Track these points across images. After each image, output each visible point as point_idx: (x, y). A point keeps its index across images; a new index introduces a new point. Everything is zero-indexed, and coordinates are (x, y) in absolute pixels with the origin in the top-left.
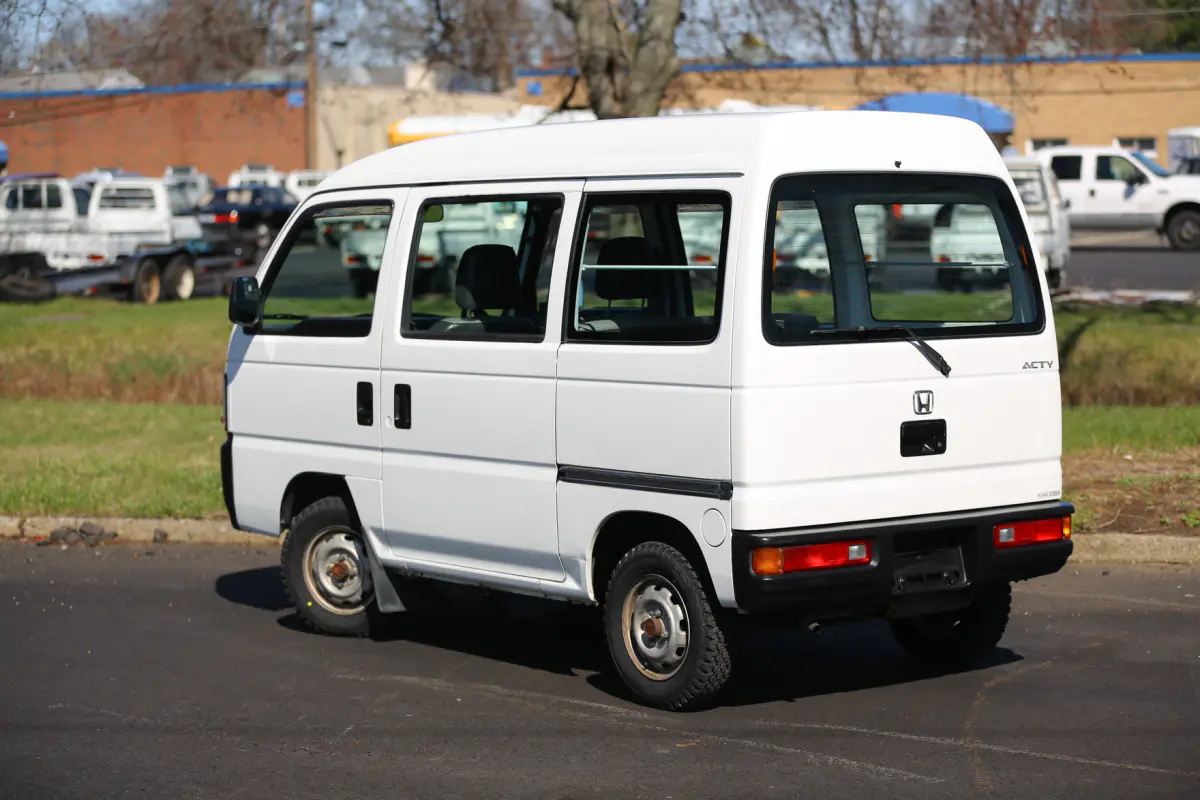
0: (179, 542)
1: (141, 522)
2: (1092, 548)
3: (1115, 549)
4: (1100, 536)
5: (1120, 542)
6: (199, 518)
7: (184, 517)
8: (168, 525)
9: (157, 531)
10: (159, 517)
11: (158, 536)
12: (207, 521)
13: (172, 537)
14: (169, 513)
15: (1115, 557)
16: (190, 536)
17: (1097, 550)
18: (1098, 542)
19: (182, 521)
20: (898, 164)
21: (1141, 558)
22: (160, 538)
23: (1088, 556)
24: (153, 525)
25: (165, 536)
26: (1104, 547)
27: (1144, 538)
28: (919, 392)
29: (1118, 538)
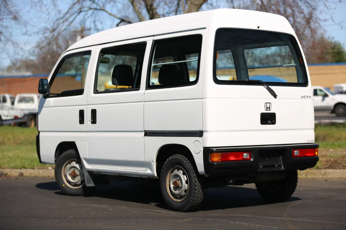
0: (27, 176)
1: (15, 170)
2: (321, 174)
3: (329, 174)
4: (324, 170)
5: (330, 172)
6: (33, 169)
7: (29, 168)
8: (23, 171)
9: (20, 173)
10: (21, 168)
11: (20, 174)
12: (36, 170)
13: (25, 175)
14: (24, 167)
15: (329, 176)
16: (30, 174)
17: (323, 175)
18: (323, 172)
19: (28, 170)
20: (258, 27)
21: (337, 177)
22: (21, 175)
23: (320, 176)
24: (19, 171)
25: (22, 174)
26: (325, 174)
27: (338, 170)
28: (266, 103)
29: (330, 171)
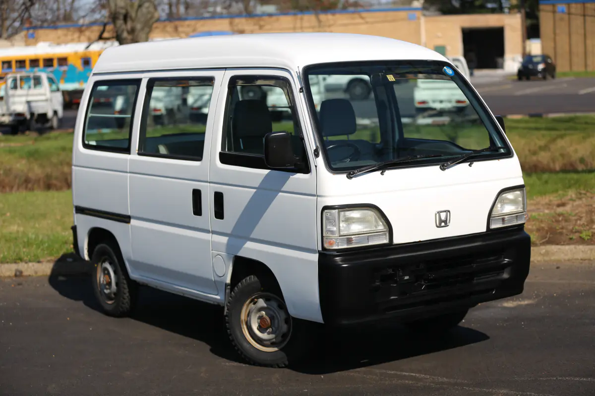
0: (30, 275)
1: (6, 266)
2: (540, 253)
3: (553, 254)
4: (543, 247)
5: (555, 250)
6: (39, 262)
7: (30, 261)
8: (22, 266)
9: (17, 270)
10: (15, 262)
11: (18, 273)
12: (44, 263)
13: (25, 273)
14: (21, 260)
15: (553, 258)
16: (36, 273)
17: (543, 255)
18: (544, 251)
19: (30, 264)
21: (567, 258)
22: (19, 274)
23: (539, 258)
24: (14, 267)
25: (21, 272)
26: (547, 253)
27: (567, 247)
29: (553, 248)
